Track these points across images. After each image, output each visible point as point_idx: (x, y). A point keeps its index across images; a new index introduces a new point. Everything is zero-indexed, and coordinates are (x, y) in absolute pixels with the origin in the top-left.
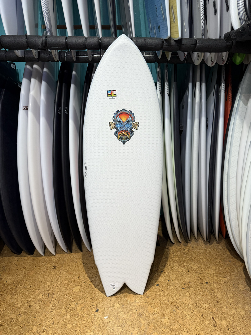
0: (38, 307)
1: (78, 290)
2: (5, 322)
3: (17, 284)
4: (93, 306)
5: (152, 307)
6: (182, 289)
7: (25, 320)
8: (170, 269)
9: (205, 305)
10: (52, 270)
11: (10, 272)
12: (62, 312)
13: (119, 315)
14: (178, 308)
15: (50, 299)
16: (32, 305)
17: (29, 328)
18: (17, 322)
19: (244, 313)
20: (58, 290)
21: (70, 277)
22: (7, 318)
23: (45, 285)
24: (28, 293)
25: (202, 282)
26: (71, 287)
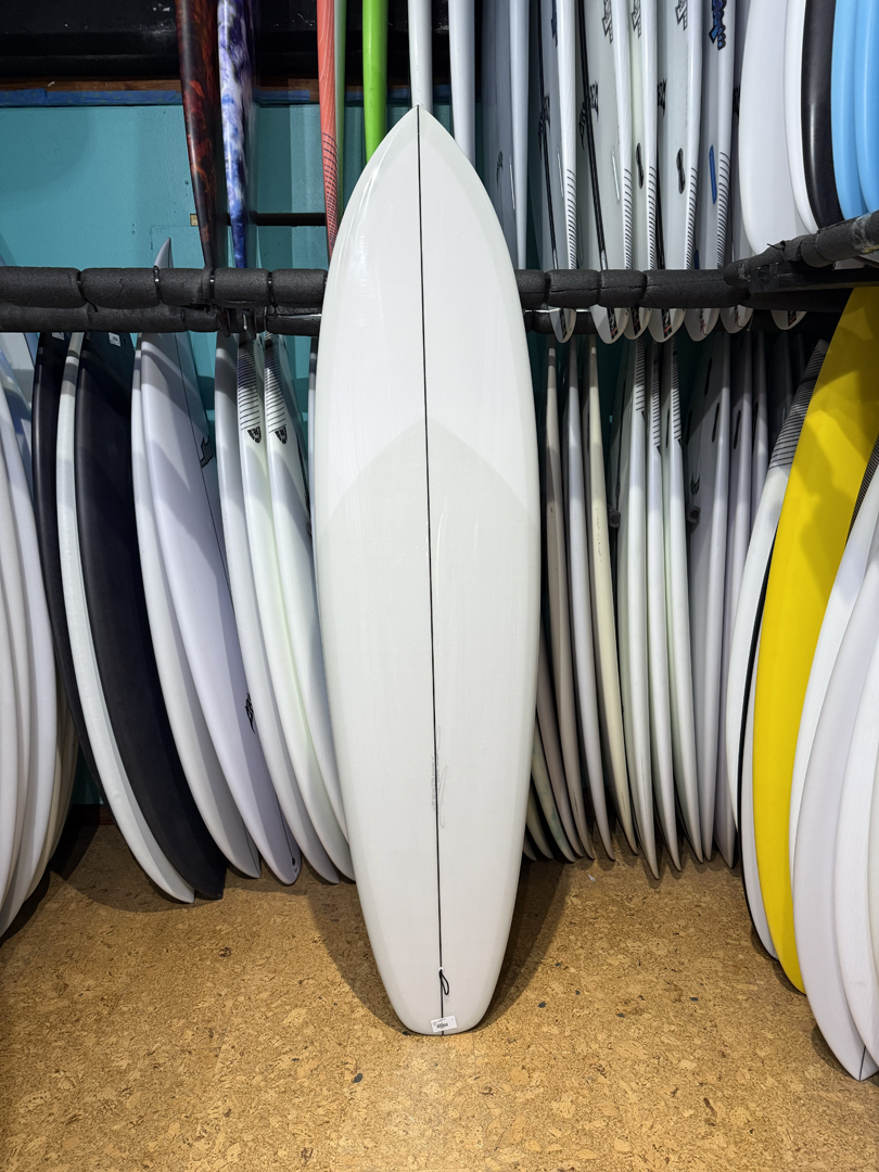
0: (181, 1069)
1: (301, 1021)
2: (85, 1111)
3: (112, 1001)
4: (347, 1066)
5: (523, 1067)
6: (618, 1018)
7: (143, 1105)
8: (582, 957)
9: (685, 1064)
10: (218, 961)
11: (89, 967)
12: (254, 1082)
13: (424, 1090)
14: (601, 1071)
15: (215, 1045)
16: (162, 1061)
17: (156, 1128)
18: (122, 1111)
19: (802, 1086)
20: (240, 1020)
21: (275, 981)
22: (88, 1099)
23: (200, 1005)
24: (147, 1028)
25: (681, 995)
26: (278, 1010)
